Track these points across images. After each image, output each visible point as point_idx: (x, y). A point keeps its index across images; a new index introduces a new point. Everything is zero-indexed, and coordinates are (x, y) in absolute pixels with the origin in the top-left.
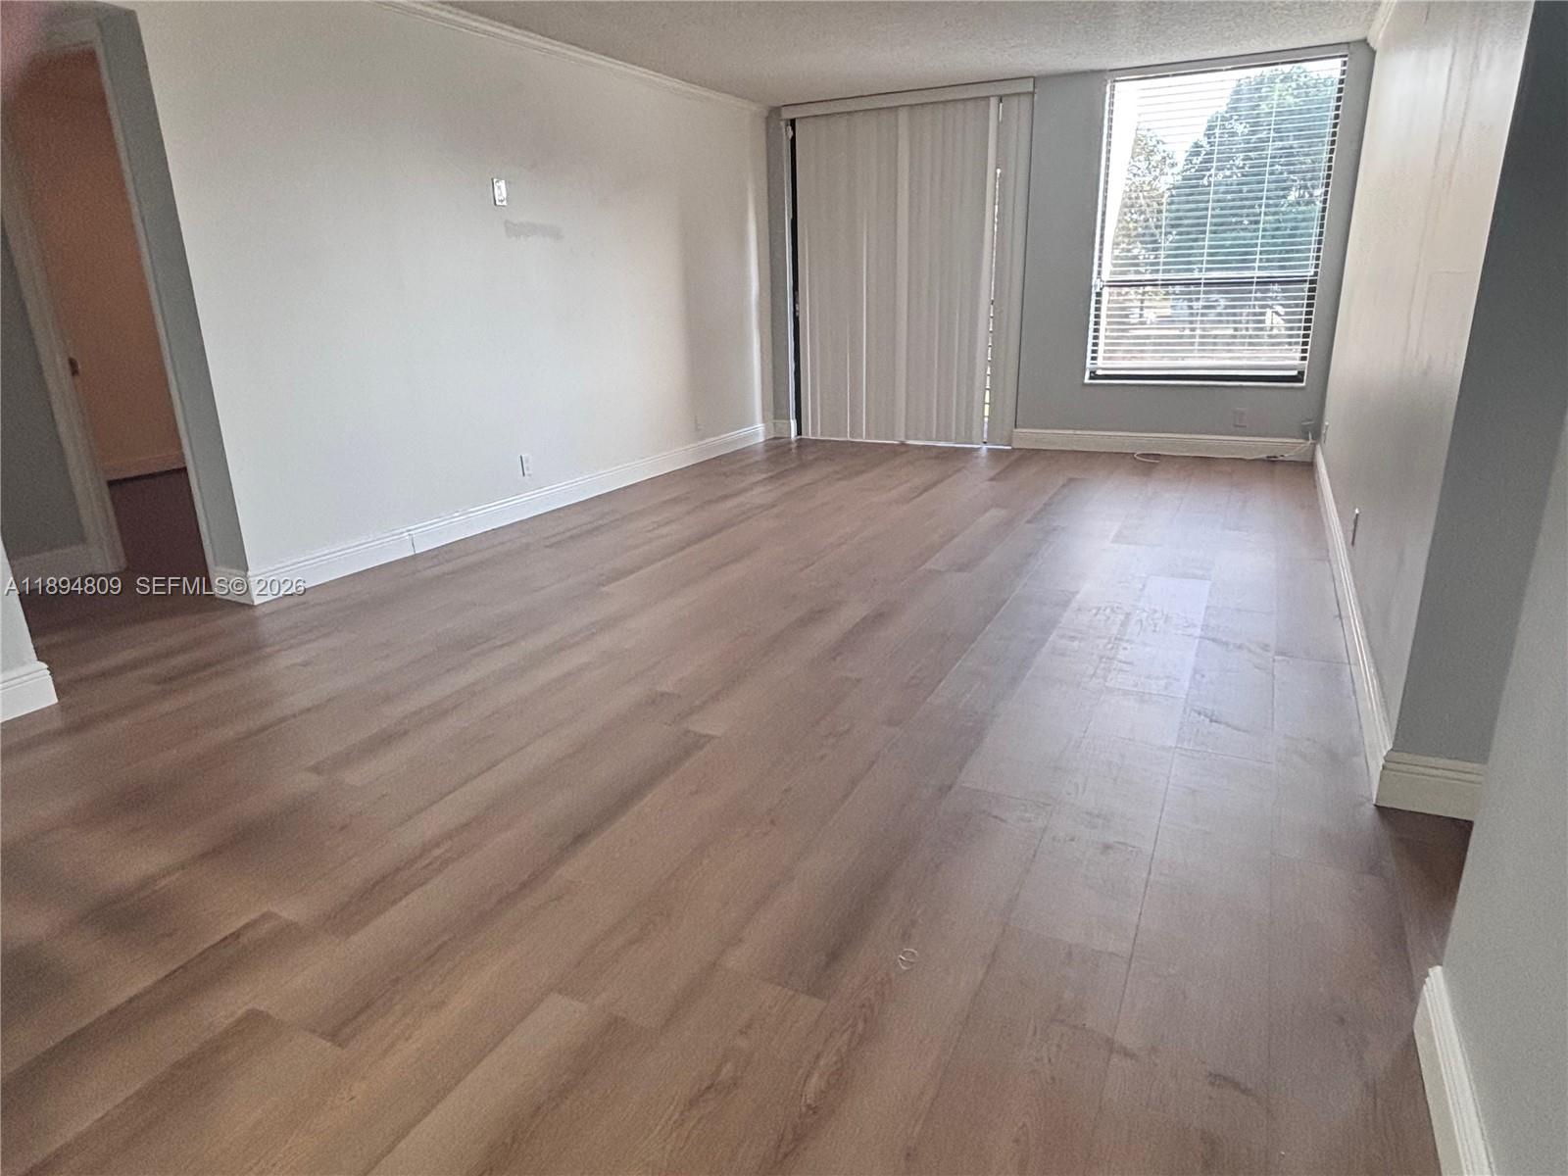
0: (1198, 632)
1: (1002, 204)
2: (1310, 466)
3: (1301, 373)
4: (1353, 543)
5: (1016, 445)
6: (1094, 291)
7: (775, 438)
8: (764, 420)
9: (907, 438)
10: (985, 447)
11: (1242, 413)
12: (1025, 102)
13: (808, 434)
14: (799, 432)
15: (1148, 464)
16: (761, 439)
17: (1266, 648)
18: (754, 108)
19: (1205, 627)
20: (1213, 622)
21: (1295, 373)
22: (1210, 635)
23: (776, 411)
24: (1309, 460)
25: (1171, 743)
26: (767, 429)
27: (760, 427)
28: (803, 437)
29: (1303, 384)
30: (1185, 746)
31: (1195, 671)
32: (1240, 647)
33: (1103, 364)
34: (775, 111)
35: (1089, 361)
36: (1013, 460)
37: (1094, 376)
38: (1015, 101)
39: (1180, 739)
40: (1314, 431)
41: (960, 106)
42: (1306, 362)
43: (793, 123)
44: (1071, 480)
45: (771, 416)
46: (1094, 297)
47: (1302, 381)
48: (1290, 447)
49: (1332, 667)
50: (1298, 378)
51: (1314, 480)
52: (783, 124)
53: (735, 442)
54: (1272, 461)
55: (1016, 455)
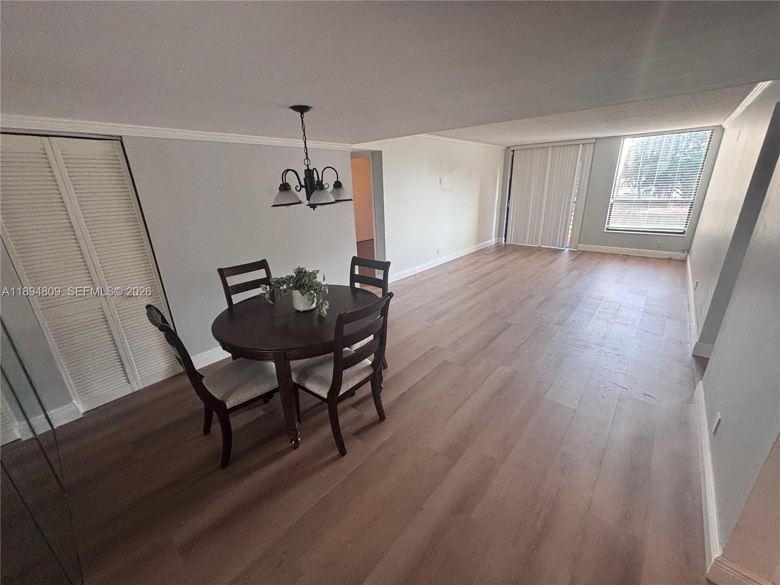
0: (642, 310)
1: (581, 177)
2: (684, 261)
3: (685, 232)
4: (696, 288)
5: (579, 249)
6: (610, 203)
7: (498, 243)
8: (495, 238)
9: (541, 245)
10: (567, 249)
11: (660, 243)
12: (592, 146)
13: (508, 242)
14: (505, 241)
15: (625, 258)
16: (494, 243)
17: (663, 316)
18: (501, 147)
19: (644, 309)
20: (647, 308)
21: (682, 231)
22: (646, 311)
23: (499, 235)
24: (684, 259)
25: (634, 335)
26: (495, 241)
27: (494, 239)
28: (507, 243)
29: (685, 235)
30: (638, 336)
31: (641, 320)
32: (655, 315)
33: (612, 225)
34: (508, 148)
35: (606, 225)
36: (578, 254)
37: (608, 229)
38: (588, 145)
39: (637, 335)
40: (688, 251)
41: (569, 147)
42: (687, 228)
43: (513, 151)
44: (599, 262)
45: (497, 237)
46: (610, 205)
47: (684, 234)
48: (679, 255)
49: (684, 322)
50: (683, 233)
51: (685, 267)
52: (510, 151)
53: (485, 245)
54: (670, 259)
55: (578, 253)
